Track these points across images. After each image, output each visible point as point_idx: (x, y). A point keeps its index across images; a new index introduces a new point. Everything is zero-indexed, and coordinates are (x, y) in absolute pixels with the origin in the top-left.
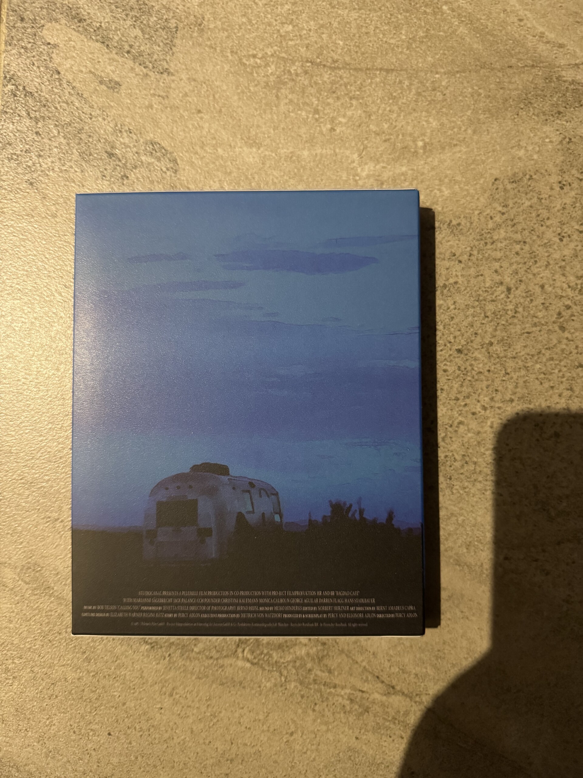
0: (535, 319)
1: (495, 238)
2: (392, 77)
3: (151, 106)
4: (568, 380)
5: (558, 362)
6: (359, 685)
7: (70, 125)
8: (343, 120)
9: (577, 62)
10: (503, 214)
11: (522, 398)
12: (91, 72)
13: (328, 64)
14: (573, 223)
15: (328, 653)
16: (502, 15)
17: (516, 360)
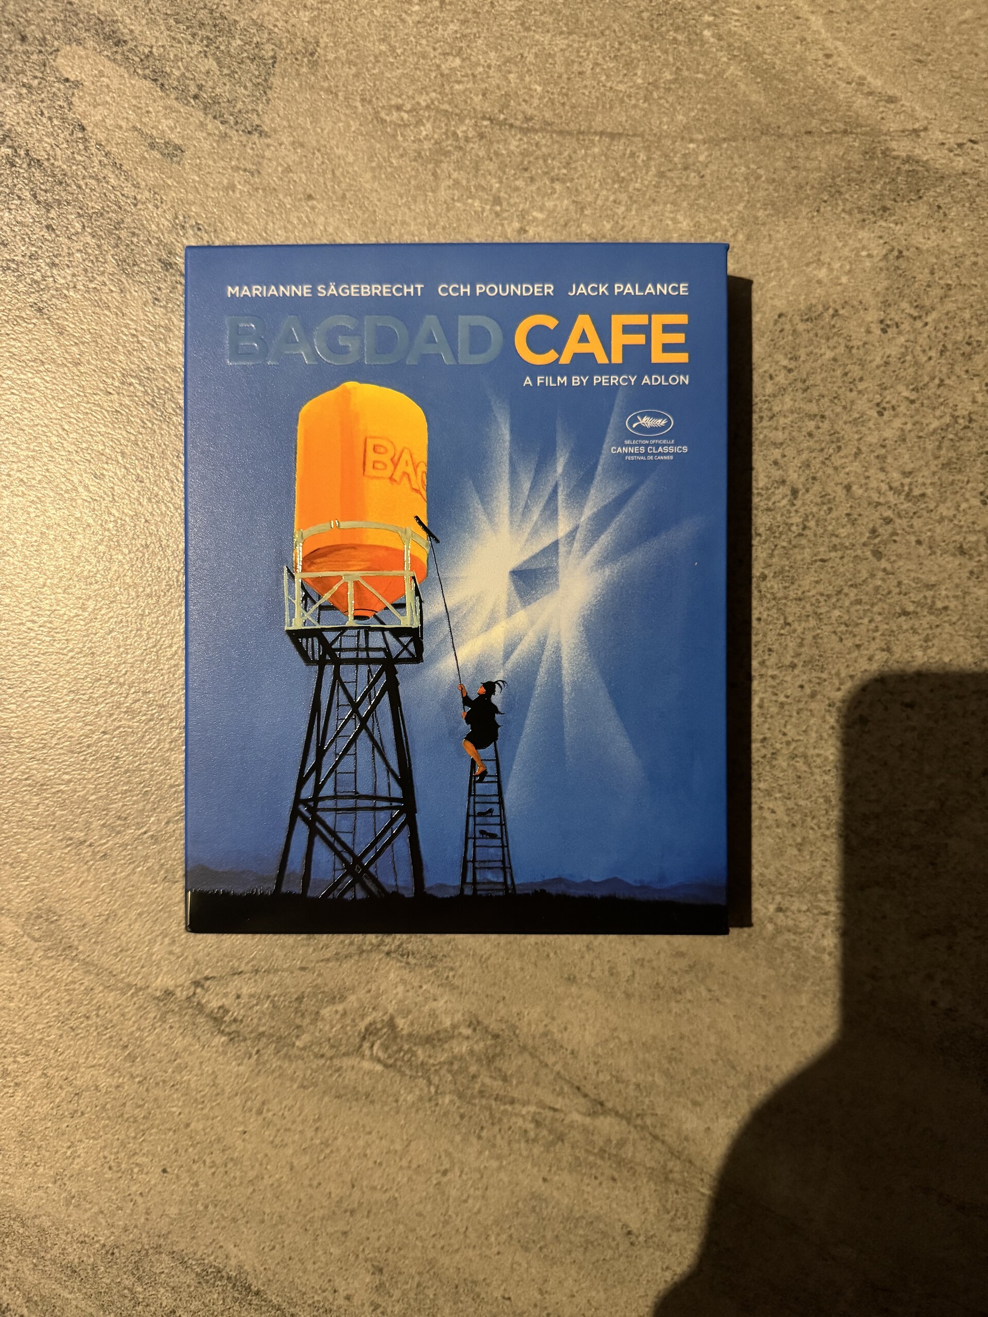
0: (834, 539)
1: (776, 409)
2: (619, 146)
3: (232, 187)
4: (883, 635)
5: (867, 607)
6: (549, 1099)
7: (102, 214)
8: (540, 216)
9: (917, 126)
10: (790, 371)
11: (810, 662)
12: (135, 128)
13: (518, 123)
14: (901, 388)
15: (502, 1050)
16: (798, 46)
17: (803, 603)
